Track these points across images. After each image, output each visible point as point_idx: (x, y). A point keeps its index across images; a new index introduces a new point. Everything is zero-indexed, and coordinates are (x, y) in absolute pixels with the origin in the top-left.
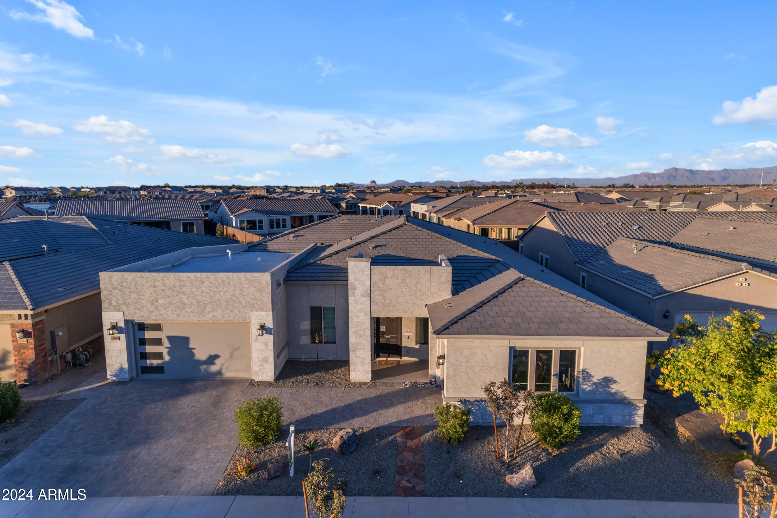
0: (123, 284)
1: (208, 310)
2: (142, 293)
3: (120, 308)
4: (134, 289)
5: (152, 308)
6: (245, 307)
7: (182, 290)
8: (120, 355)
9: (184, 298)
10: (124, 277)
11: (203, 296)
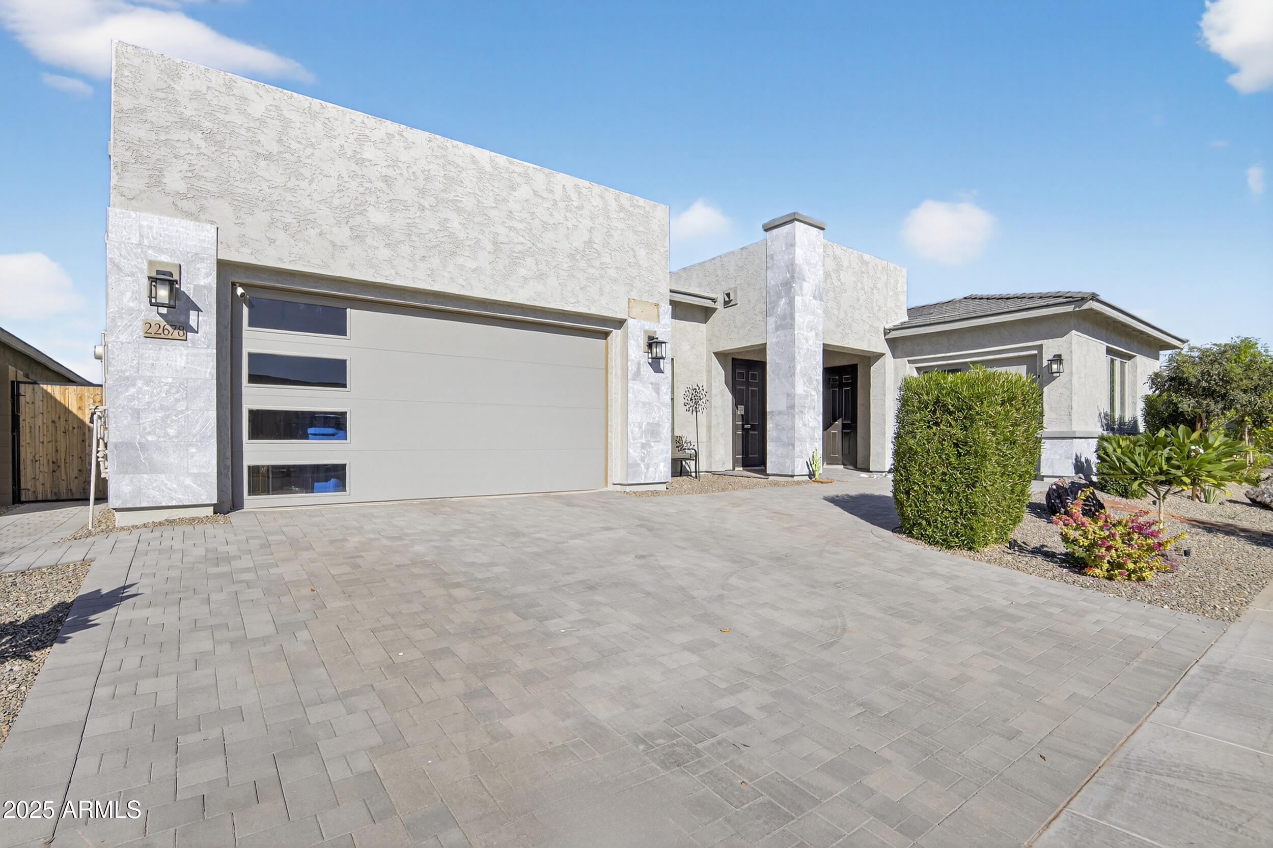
0: (228, 118)
1: (522, 272)
2: (307, 172)
3: (202, 208)
4: (275, 148)
5: (342, 234)
6: (615, 281)
7: (451, 196)
8: (182, 406)
9: (455, 224)
10: (235, 91)
11: (511, 228)
